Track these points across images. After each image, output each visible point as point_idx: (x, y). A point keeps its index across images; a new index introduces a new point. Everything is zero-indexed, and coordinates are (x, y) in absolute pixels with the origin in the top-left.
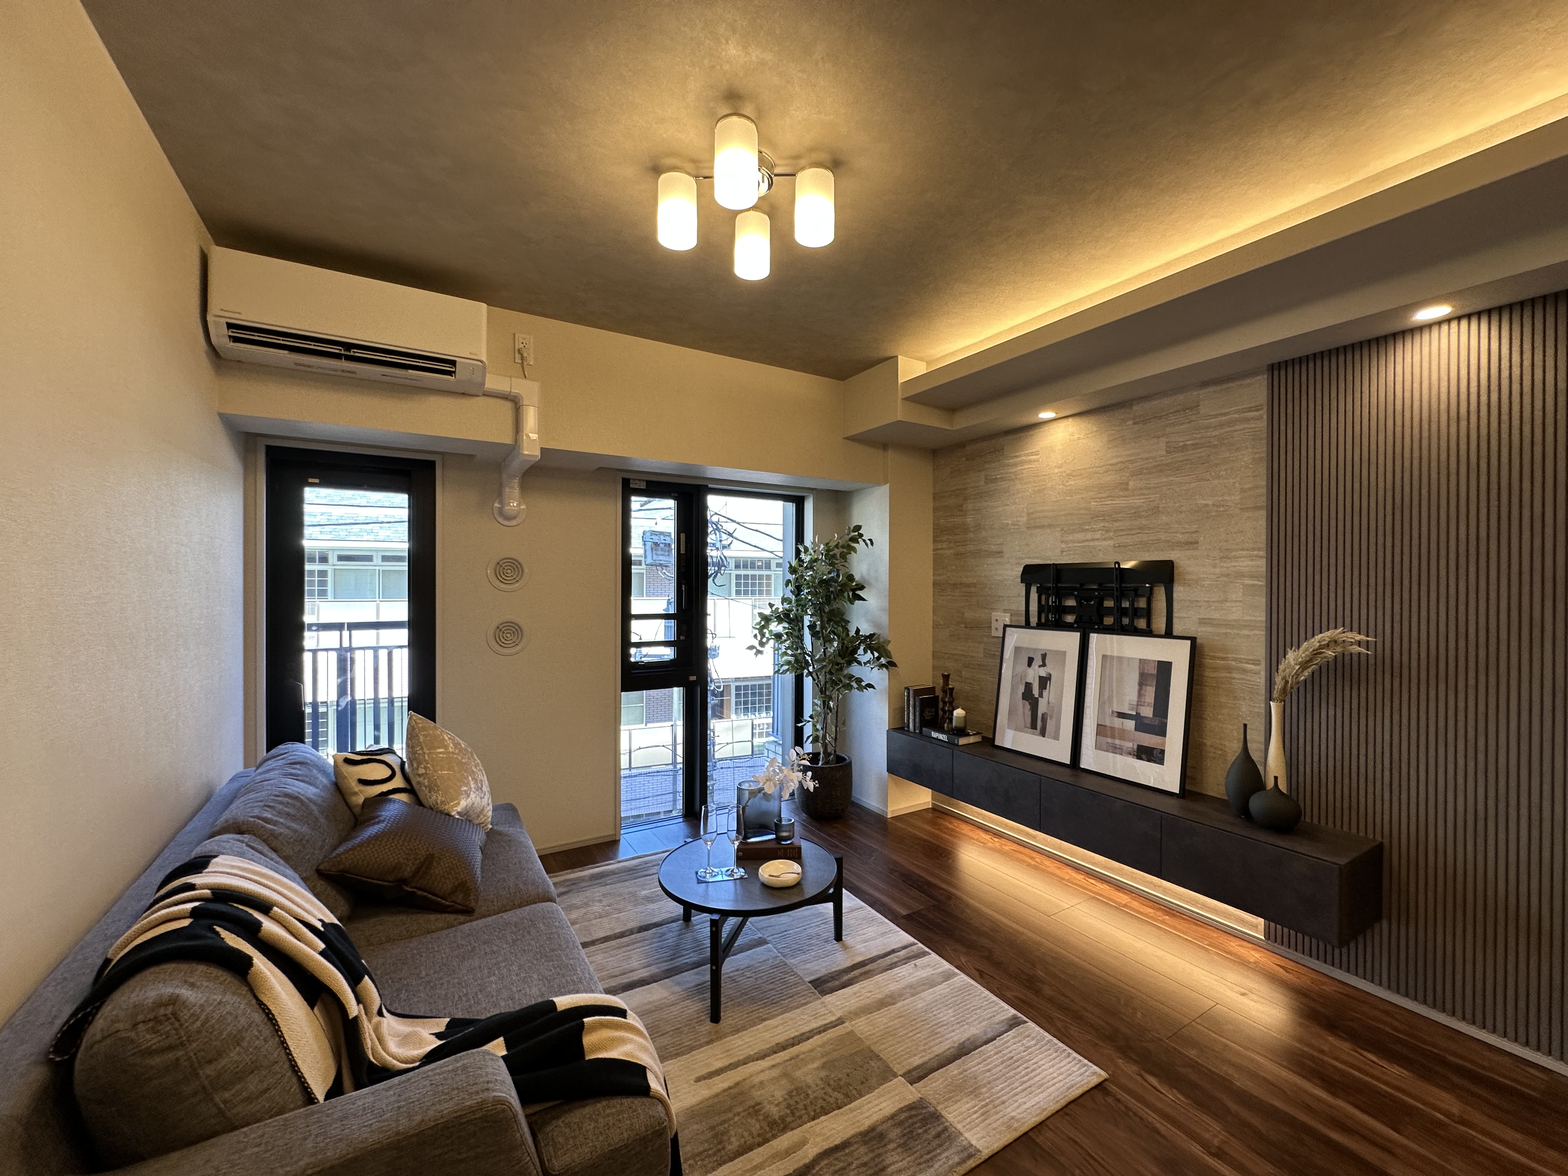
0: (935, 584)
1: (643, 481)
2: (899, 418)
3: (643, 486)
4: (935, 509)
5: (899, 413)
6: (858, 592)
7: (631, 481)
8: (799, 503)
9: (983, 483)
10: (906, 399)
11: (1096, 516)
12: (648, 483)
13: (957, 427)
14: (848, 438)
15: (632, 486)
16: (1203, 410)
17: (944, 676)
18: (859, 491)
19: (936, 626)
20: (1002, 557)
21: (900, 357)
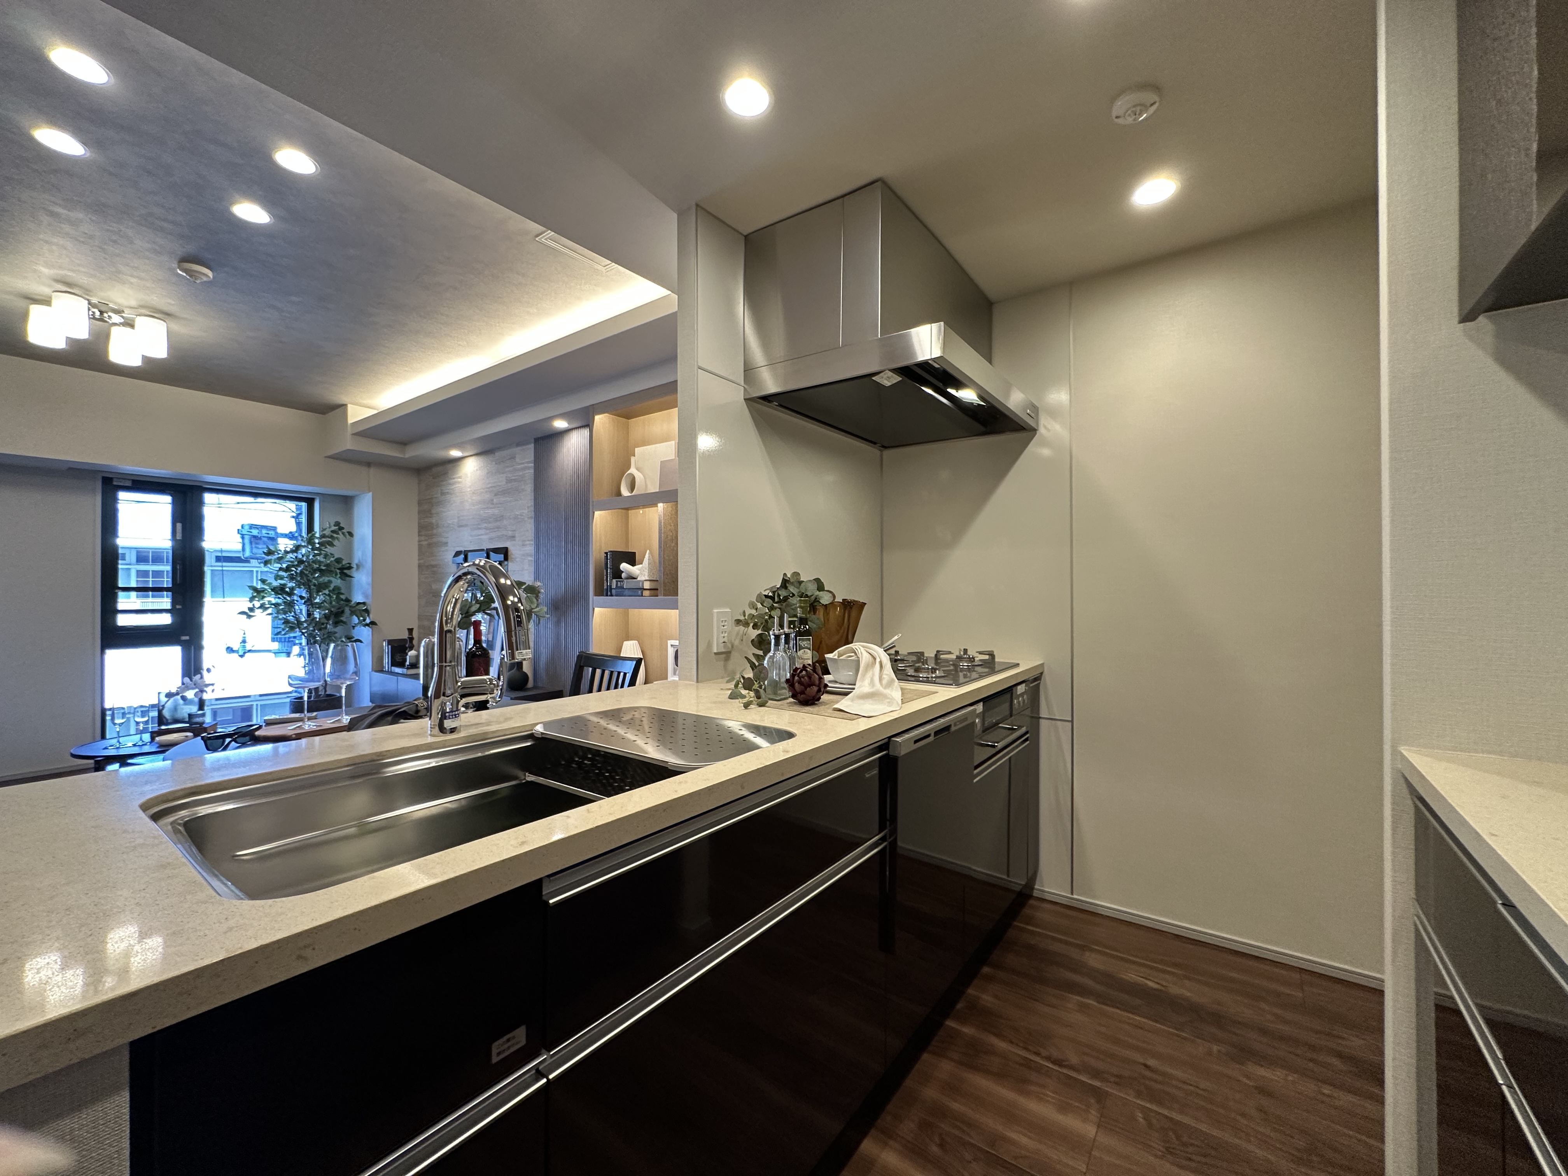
0: (420, 566)
1: (129, 480)
2: (349, 447)
3: (129, 484)
4: (419, 512)
5: (348, 444)
6: (345, 571)
7: (115, 480)
8: (310, 502)
9: (439, 495)
10: (353, 434)
11: (484, 520)
12: (134, 481)
13: (407, 456)
14: (326, 457)
15: (115, 483)
16: (518, 460)
17: (408, 629)
18: (357, 496)
19: (420, 597)
20: (447, 546)
21: (349, 406)
